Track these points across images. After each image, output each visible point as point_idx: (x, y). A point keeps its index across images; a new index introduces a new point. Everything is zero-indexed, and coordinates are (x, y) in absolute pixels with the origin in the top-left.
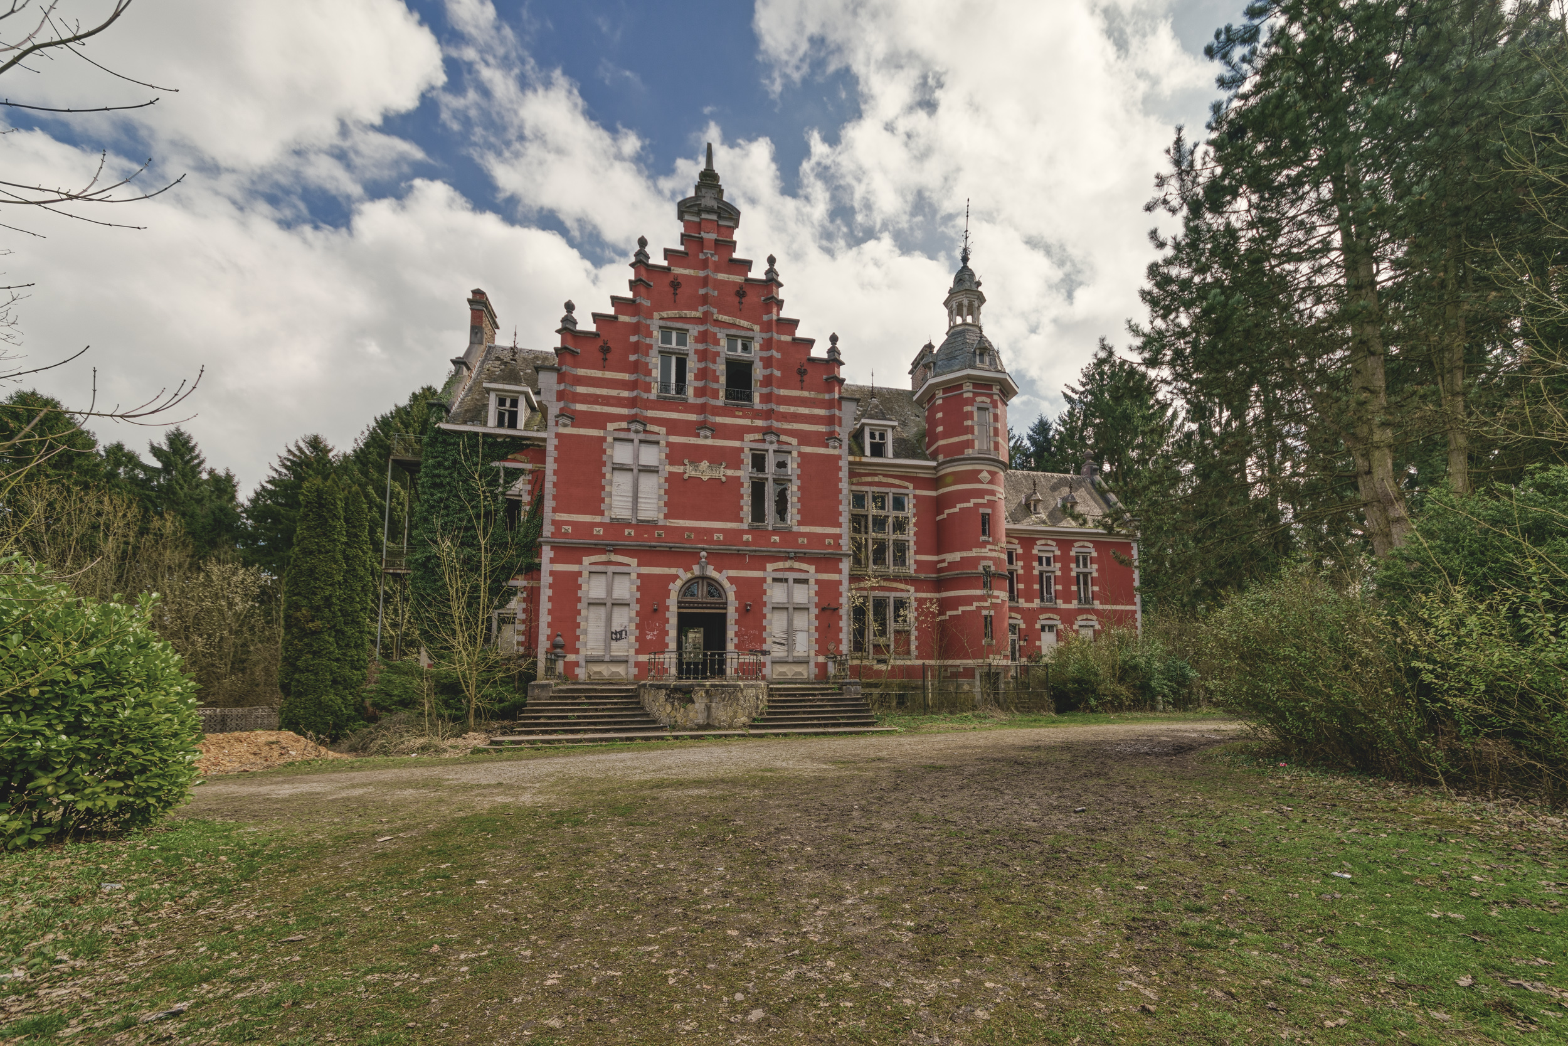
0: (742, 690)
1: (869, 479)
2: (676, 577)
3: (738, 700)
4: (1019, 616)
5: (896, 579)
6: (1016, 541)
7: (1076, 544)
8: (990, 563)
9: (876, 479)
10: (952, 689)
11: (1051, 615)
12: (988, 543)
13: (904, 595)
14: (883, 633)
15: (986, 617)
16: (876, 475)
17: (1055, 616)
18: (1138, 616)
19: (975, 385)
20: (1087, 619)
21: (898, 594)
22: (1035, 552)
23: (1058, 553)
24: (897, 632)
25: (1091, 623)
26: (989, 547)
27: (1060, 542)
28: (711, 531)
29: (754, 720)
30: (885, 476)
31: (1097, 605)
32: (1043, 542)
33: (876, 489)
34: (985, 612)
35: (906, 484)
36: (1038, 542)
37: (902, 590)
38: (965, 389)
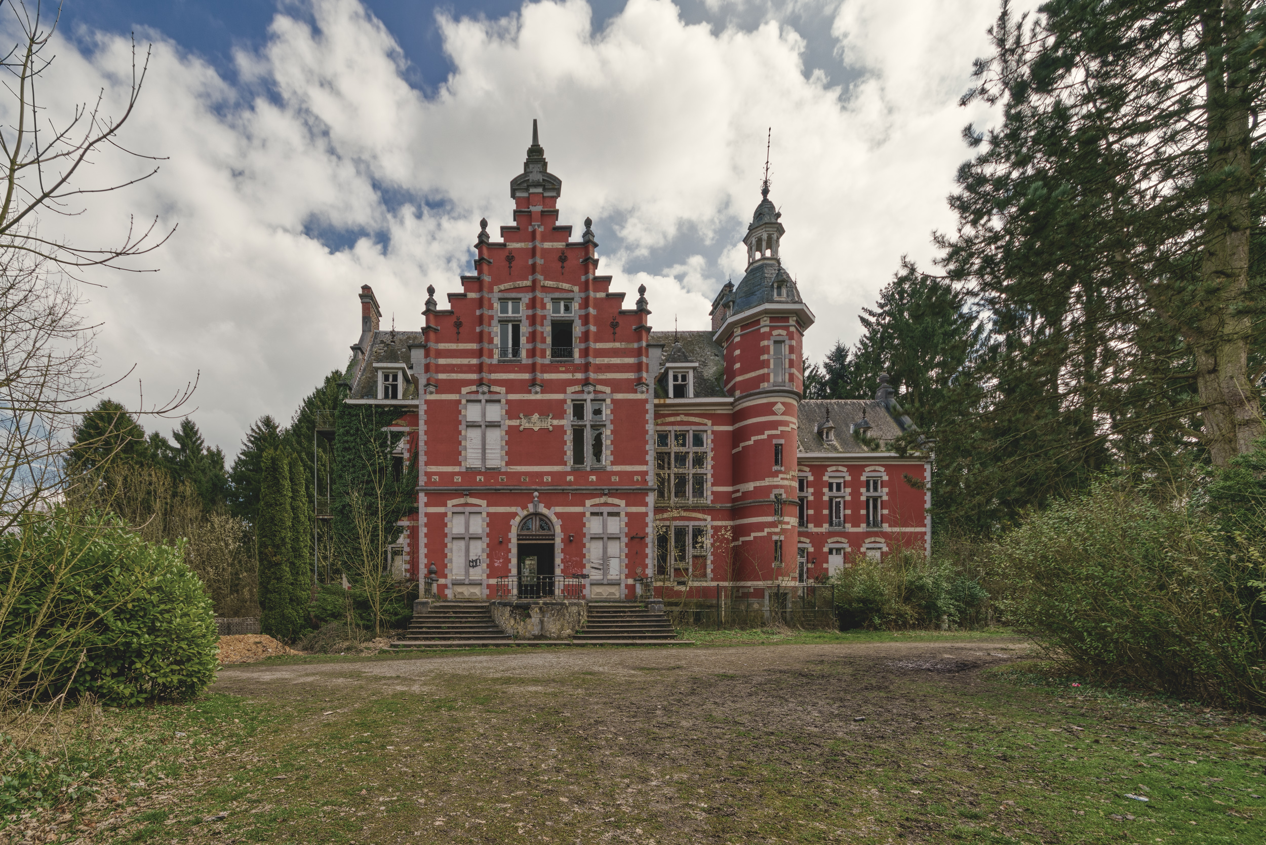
0: (567, 607)
1: (672, 419)
2: (516, 514)
3: (564, 615)
4: (808, 541)
5: (695, 509)
6: (807, 469)
7: (867, 469)
8: (782, 491)
9: (678, 419)
10: (743, 607)
11: (839, 539)
12: (781, 472)
13: (702, 523)
14: (682, 558)
15: (776, 542)
16: (678, 415)
17: (843, 540)
18: (928, 537)
19: (772, 319)
20: (874, 542)
21: (697, 523)
22: (825, 478)
23: (848, 478)
24: (695, 557)
25: (878, 545)
26: (781, 476)
27: (851, 468)
28: (541, 474)
29: (577, 632)
30: (686, 415)
31: (886, 527)
32: (834, 468)
33: (678, 428)
34: (775, 538)
35: (705, 421)
36: (829, 469)
37: (699, 519)
38: (762, 323)
